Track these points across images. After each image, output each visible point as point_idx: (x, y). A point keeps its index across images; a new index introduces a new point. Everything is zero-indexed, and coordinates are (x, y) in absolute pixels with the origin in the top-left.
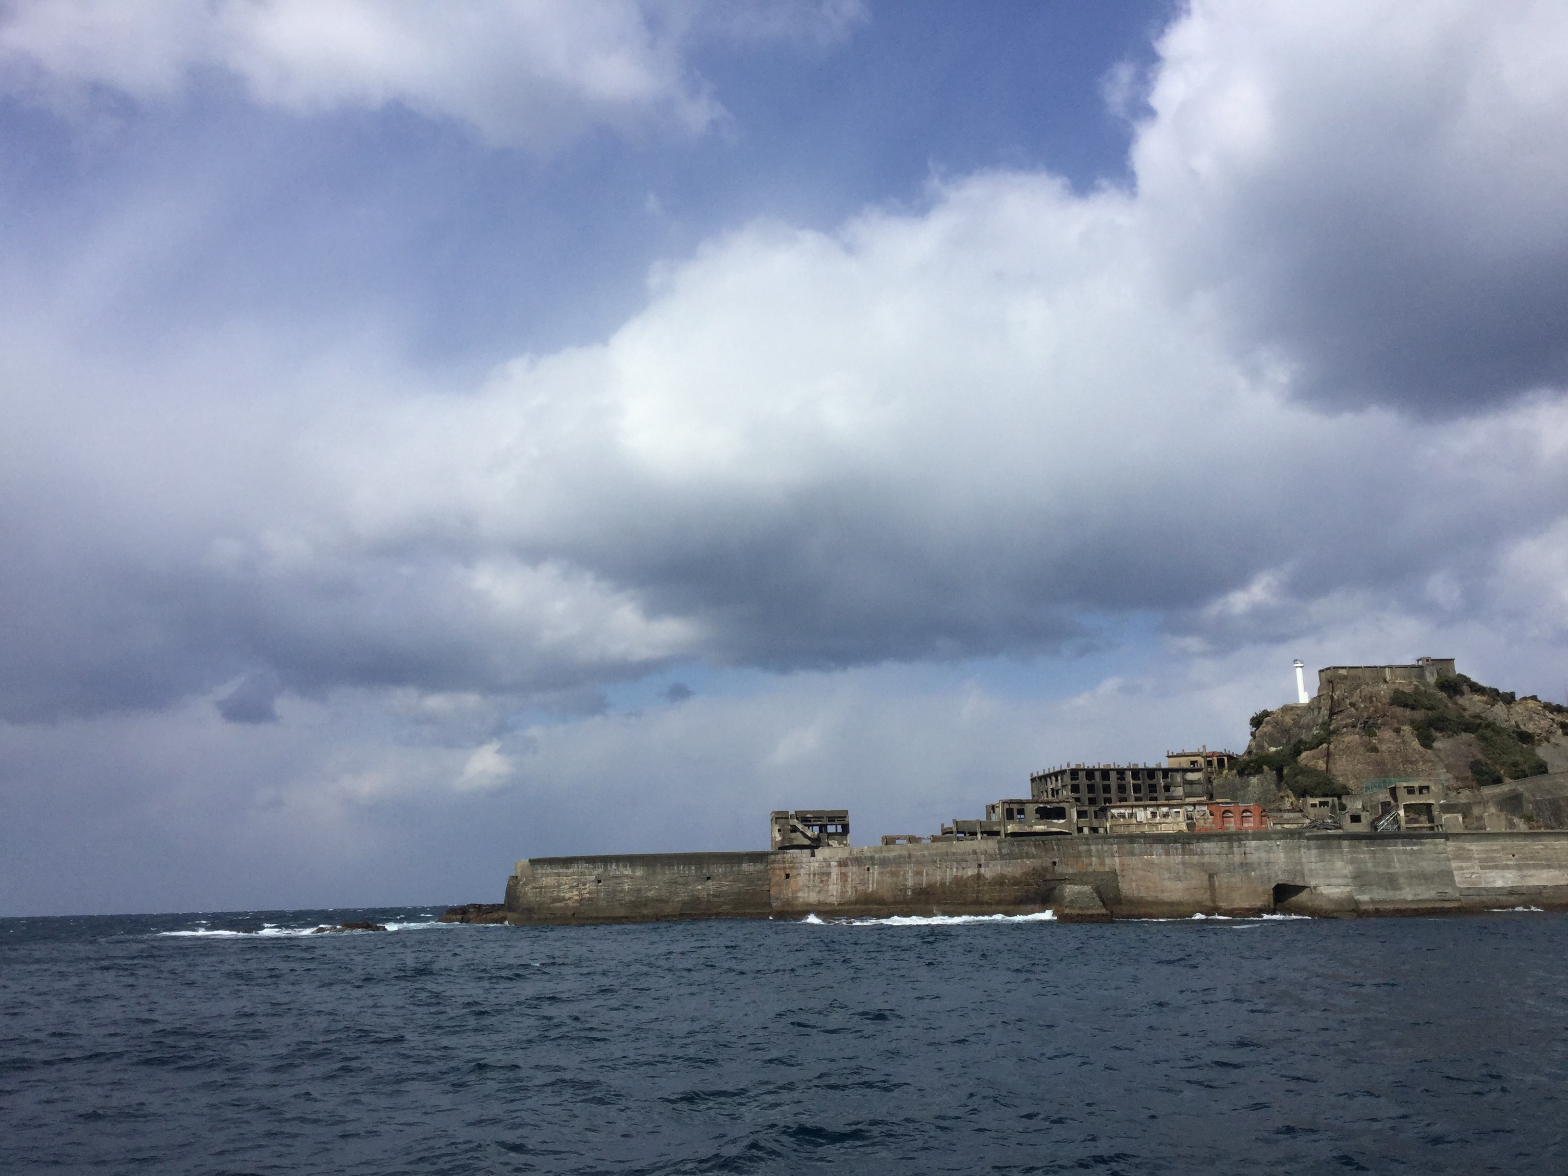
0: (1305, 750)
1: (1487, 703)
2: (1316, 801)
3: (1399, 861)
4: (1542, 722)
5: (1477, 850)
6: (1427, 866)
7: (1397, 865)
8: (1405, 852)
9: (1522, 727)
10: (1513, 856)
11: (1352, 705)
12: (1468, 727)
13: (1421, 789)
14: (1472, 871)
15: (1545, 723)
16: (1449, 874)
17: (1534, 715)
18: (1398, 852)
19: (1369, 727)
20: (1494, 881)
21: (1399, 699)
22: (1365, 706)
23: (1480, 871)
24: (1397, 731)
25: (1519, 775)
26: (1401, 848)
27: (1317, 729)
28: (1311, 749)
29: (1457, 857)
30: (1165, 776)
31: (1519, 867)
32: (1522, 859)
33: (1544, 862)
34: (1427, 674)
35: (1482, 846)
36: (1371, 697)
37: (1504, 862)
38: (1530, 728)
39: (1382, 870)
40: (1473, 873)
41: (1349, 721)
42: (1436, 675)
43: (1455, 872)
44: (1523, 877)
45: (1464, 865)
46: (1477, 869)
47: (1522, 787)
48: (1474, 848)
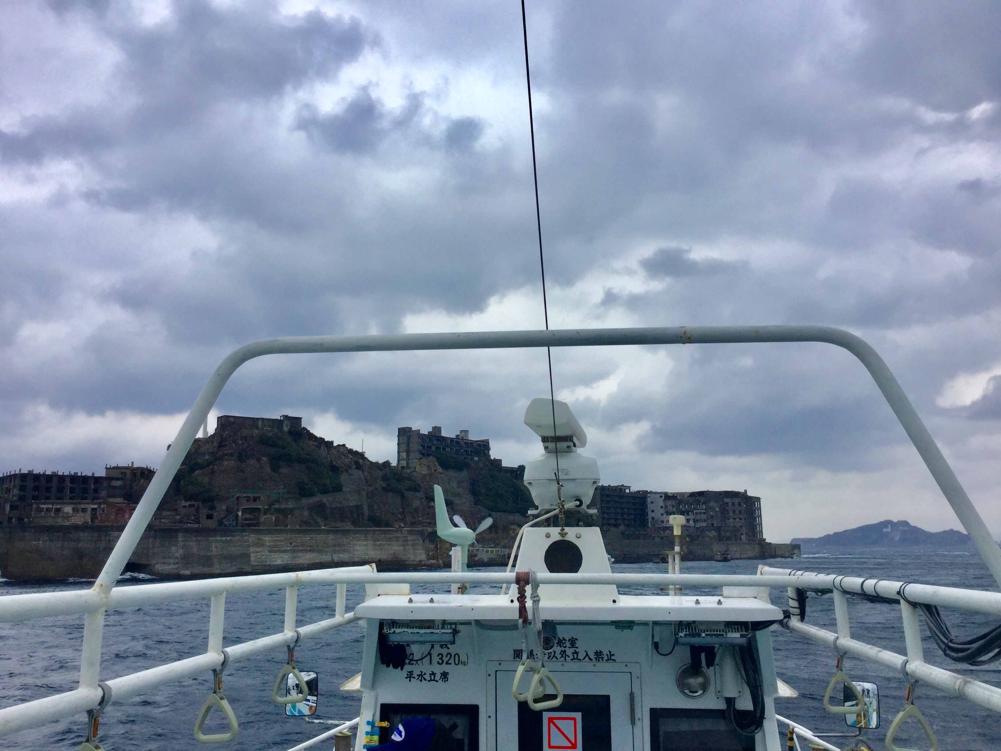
0: (198, 469)
1: (317, 446)
2: (187, 504)
3: (216, 547)
4: (346, 460)
5: (268, 540)
6: (234, 550)
7: (214, 549)
8: (221, 541)
9: (334, 462)
10: (291, 544)
11: (234, 441)
12: (301, 461)
13: (255, 499)
14: (262, 553)
15: (347, 461)
16: (248, 556)
17: (342, 456)
18: (216, 541)
19: (242, 457)
20: (276, 561)
21: (264, 441)
22: (242, 443)
23: (268, 553)
24: (259, 460)
25: (325, 492)
26: (219, 538)
27: (208, 456)
28: (202, 468)
29: (254, 545)
30: (96, 482)
31: (293, 551)
32: (296, 546)
33: (308, 548)
34: (284, 426)
35: (271, 537)
36: (246, 437)
37: (284, 548)
38: (339, 463)
39: (202, 553)
40: (263, 555)
41: (230, 451)
42: (289, 427)
43: (252, 555)
44: (294, 558)
45: (259, 550)
46: (266, 552)
47: (326, 499)
48: (267, 539)
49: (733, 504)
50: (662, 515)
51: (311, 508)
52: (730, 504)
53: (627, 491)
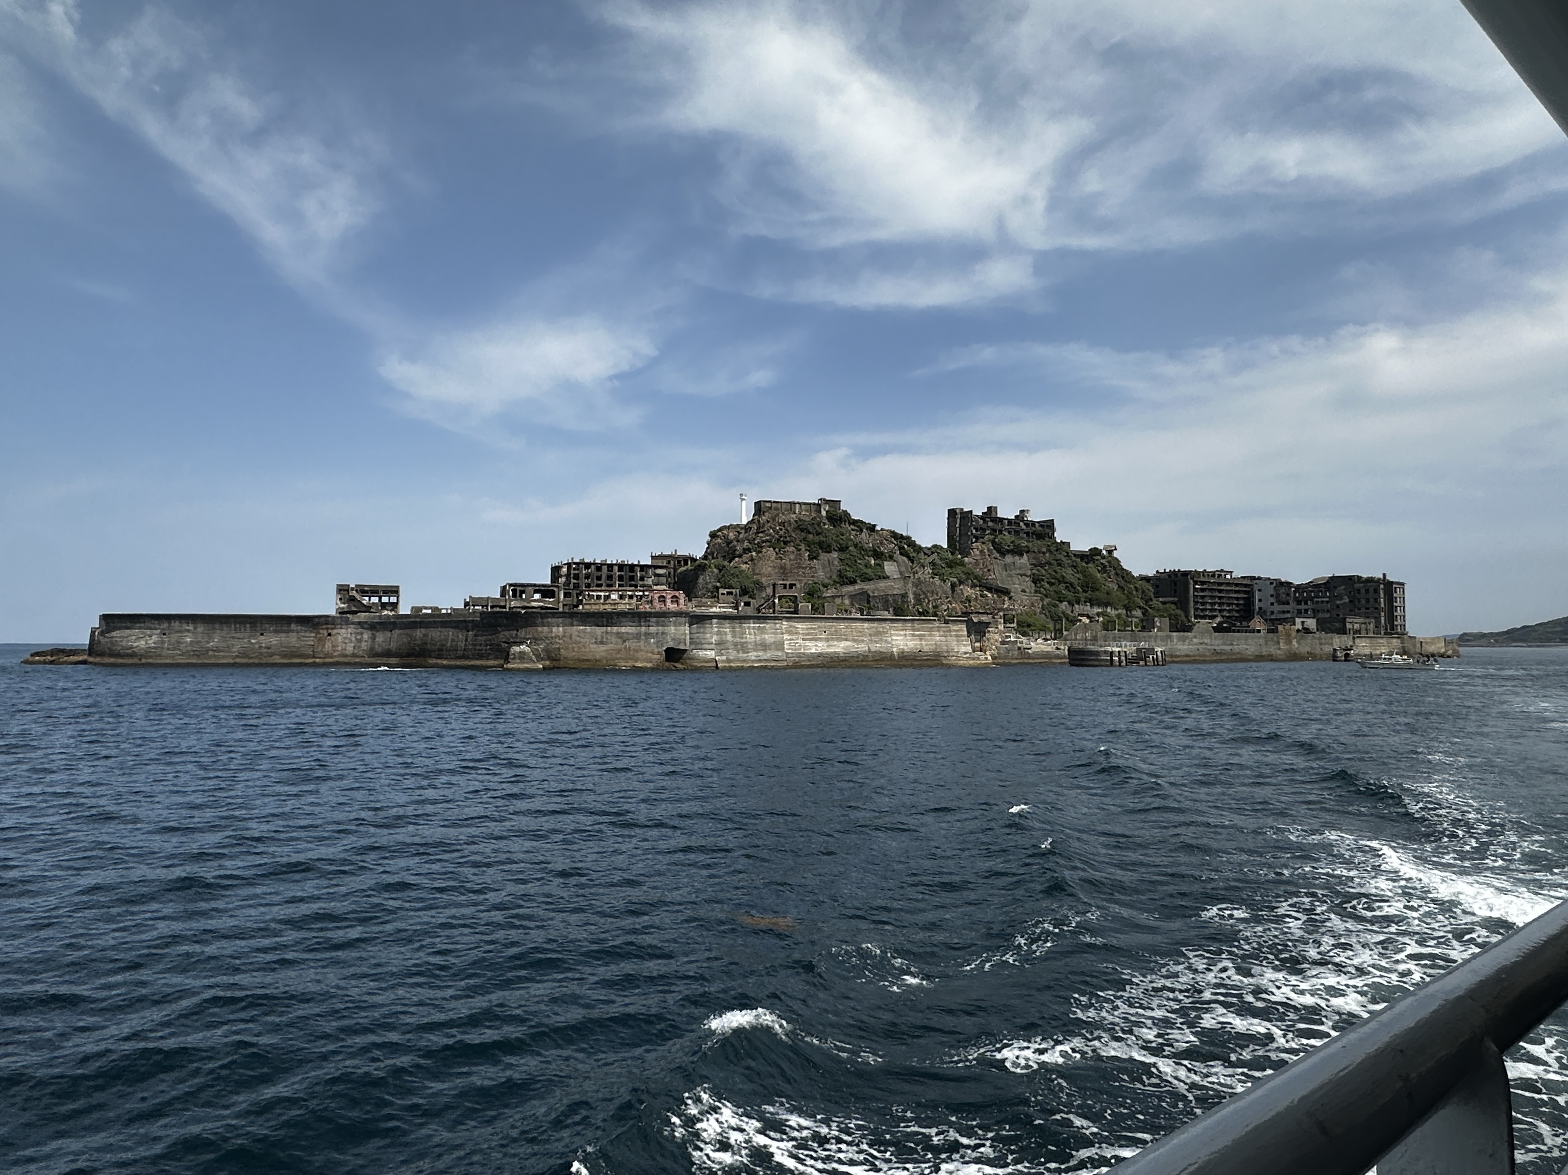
1: (857, 531)
2: (724, 591)
4: (890, 544)
5: (803, 628)
6: (769, 638)
7: (746, 636)
8: (755, 628)
10: (826, 633)
13: (791, 586)
14: (797, 642)
16: (782, 643)
18: (749, 628)
20: (810, 649)
21: (801, 527)
22: (780, 528)
23: (802, 642)
25: (867, 579)
26: (752, 625)
27: (747, 542)
29: (790, 633)
30: (641, 570)
31: (827, 640)
32: (831, 635)
33: (844, 638)
34: (822, 509)
36: (784, 523)
37: (818, 637)
38: (882, 549)
39: (737, 640)
42: (827, 510)
43: (785, 643)
45: (793, 637)
46: (800, 641)
47: (868, 587)
48: (801, 626)
49: (1367, 591)
50: (1272, 604)
51: (852, 597)
52: (1363, 591)
53: (1228, 577)
